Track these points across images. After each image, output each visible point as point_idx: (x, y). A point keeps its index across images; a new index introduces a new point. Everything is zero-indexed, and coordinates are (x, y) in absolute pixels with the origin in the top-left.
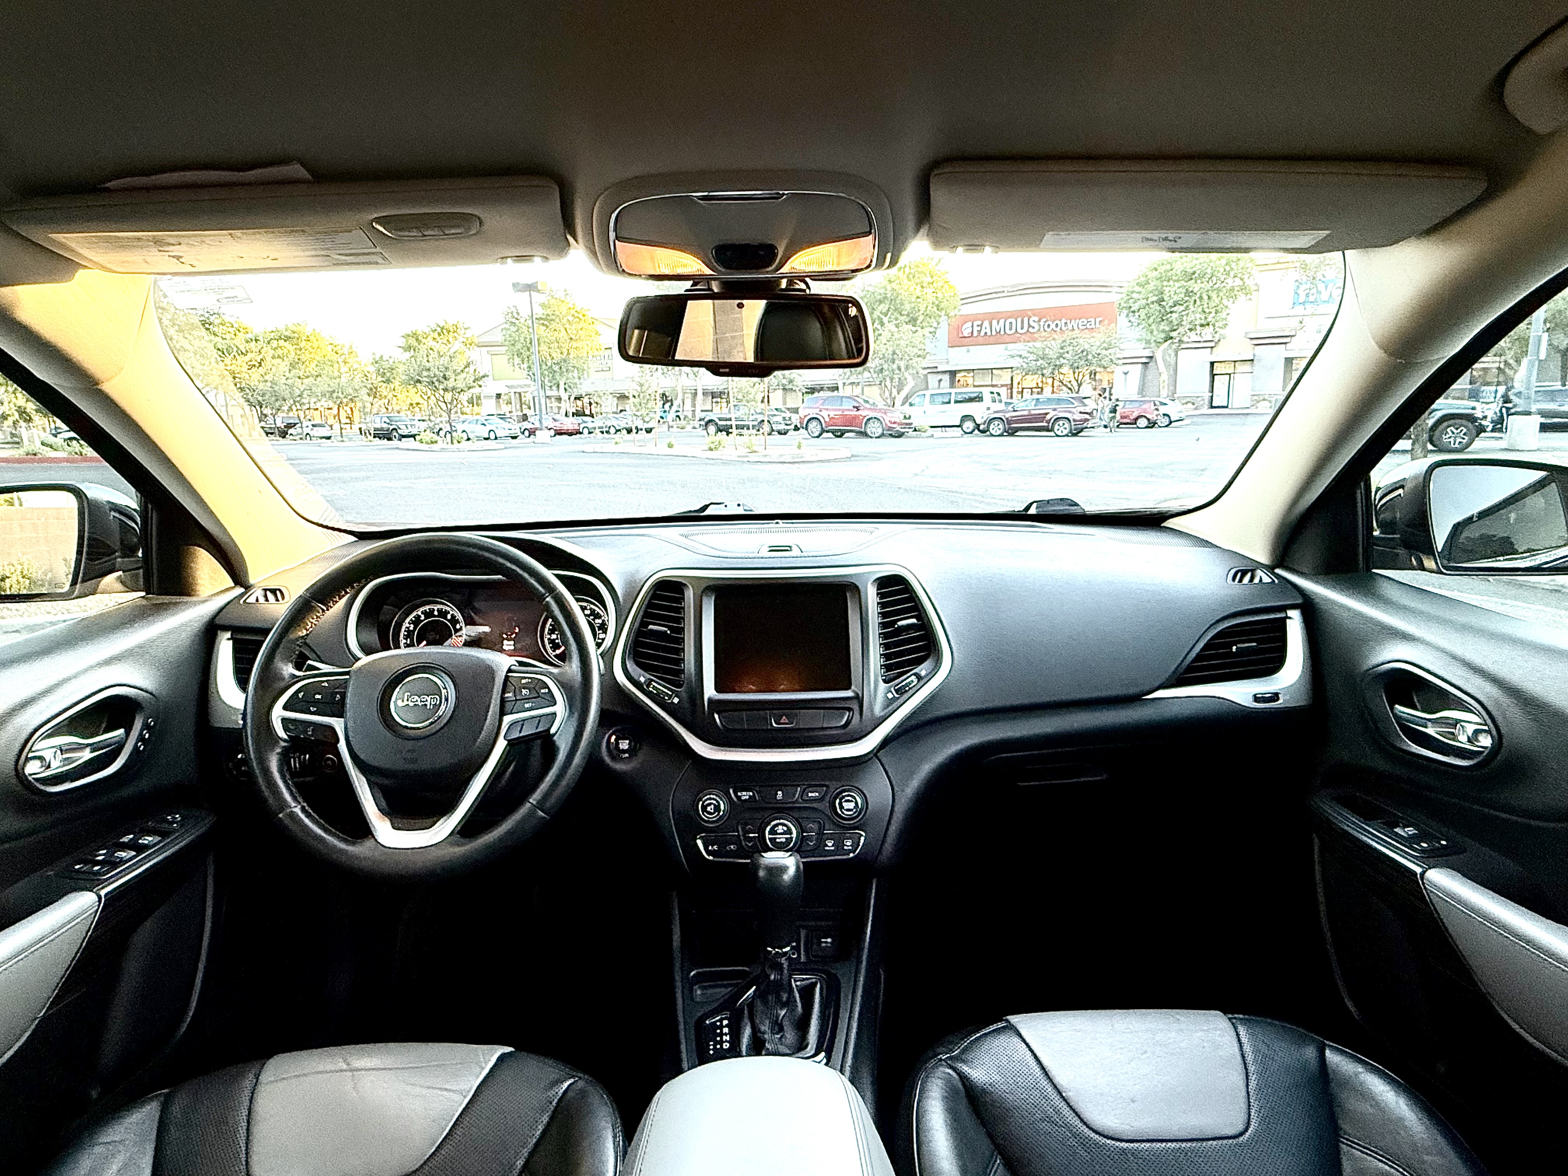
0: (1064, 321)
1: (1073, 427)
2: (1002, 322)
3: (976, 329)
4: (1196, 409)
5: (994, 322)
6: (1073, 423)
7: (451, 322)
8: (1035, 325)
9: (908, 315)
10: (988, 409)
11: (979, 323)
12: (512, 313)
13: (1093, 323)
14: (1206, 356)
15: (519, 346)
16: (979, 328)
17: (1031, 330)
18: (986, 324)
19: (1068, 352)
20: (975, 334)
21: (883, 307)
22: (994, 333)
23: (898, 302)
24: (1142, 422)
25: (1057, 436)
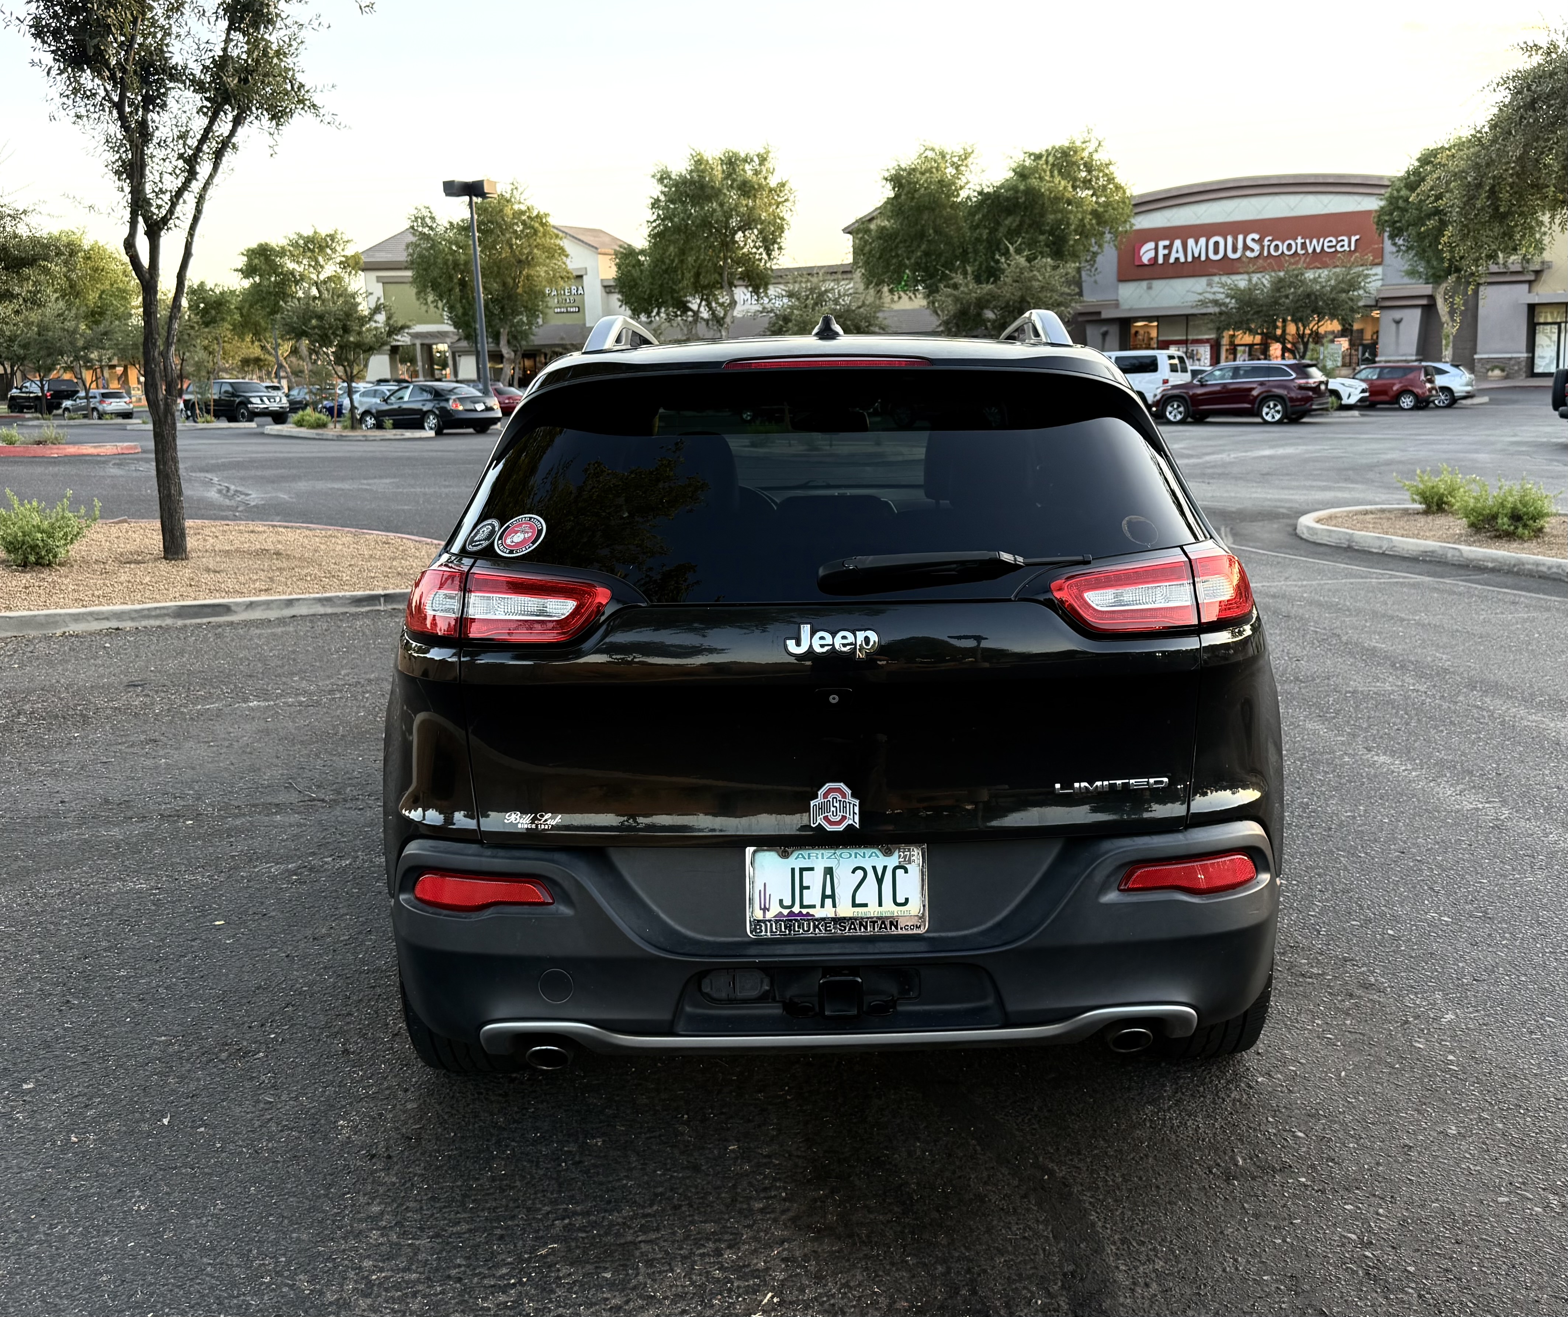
0: (1300, 240)
1: (1289, 410)
2: (1202, 241)
3: (1162, 252)
4: (1507, 377)
5: (1191, 242)
6: (1289, 404)
7: (323, 232)
8: (1256, 247)
9: (1051, 233)
10: (1166, 382)
11: (1167, 243)
12: (423, 219)
13: (1346, 243)
14: (1521, 295)
15: (435, 273)
16: (1166, 252)
17: (1249, 254)
18: (1178, 243)
19: (1287, 297)
20: (1161, 261)
21: (1010, 222)
22: (1190, 259)
23: (1036, 211)
24: (1407, 402)
25: (1266, 423)
